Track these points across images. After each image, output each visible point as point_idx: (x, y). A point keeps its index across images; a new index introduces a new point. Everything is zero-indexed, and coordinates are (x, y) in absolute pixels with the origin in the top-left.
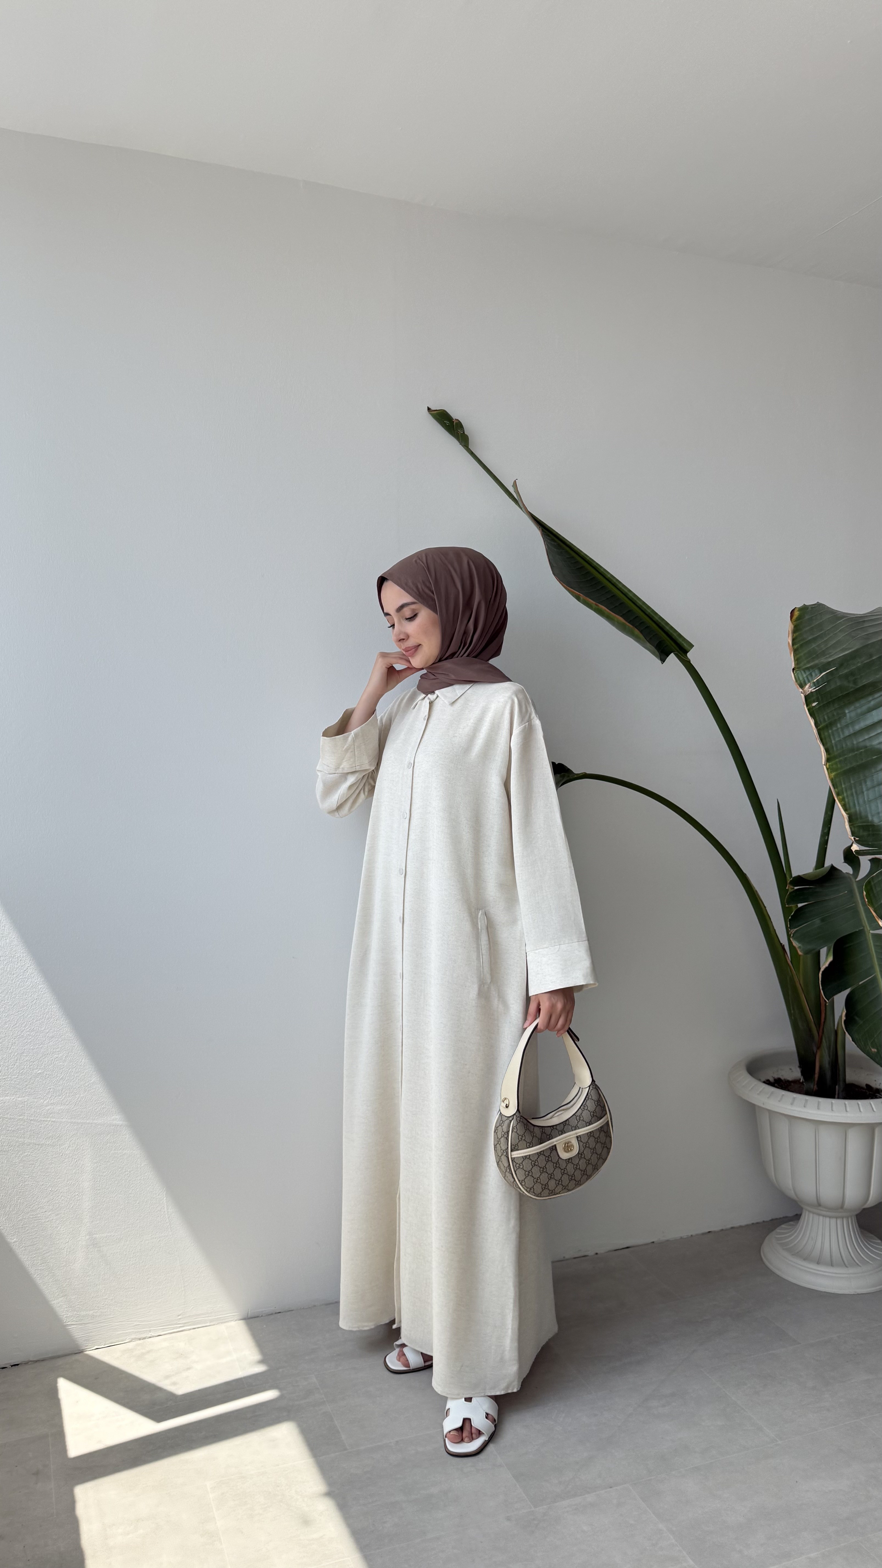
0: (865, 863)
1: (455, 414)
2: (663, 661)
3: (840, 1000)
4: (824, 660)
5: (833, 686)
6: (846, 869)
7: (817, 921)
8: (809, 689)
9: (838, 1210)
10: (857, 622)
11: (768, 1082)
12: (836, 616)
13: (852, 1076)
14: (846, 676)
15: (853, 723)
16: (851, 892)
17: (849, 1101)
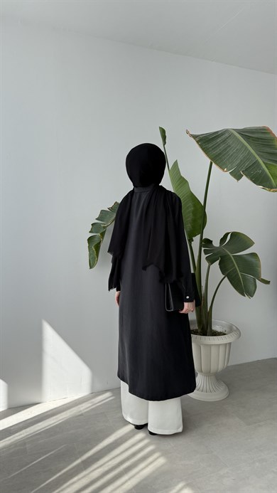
9: (209, 373)
17: (211, 337)
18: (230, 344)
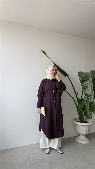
0: (86, 98)
1: (44, 51)
2: (65, 77)
3: (84, 112)
4: (82, 77)
5: (83, 80)
6: (84, 99)
7: (81, 104)
8: (80, 80)
9: (83, 135)
10: (85, 73)
11: (76, 121)
12: (83, 73)
13: (85, 121)
14: (84, 79)
15: (85, 84)
16: (85, 101)
17: (84, 123)
18: (90, 125)
